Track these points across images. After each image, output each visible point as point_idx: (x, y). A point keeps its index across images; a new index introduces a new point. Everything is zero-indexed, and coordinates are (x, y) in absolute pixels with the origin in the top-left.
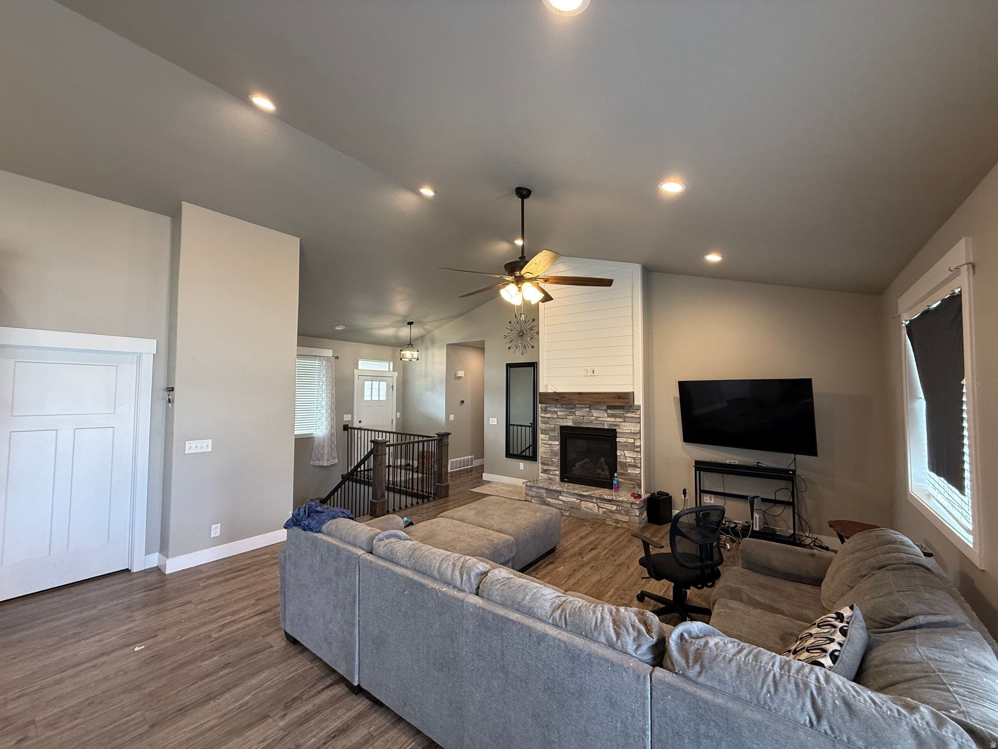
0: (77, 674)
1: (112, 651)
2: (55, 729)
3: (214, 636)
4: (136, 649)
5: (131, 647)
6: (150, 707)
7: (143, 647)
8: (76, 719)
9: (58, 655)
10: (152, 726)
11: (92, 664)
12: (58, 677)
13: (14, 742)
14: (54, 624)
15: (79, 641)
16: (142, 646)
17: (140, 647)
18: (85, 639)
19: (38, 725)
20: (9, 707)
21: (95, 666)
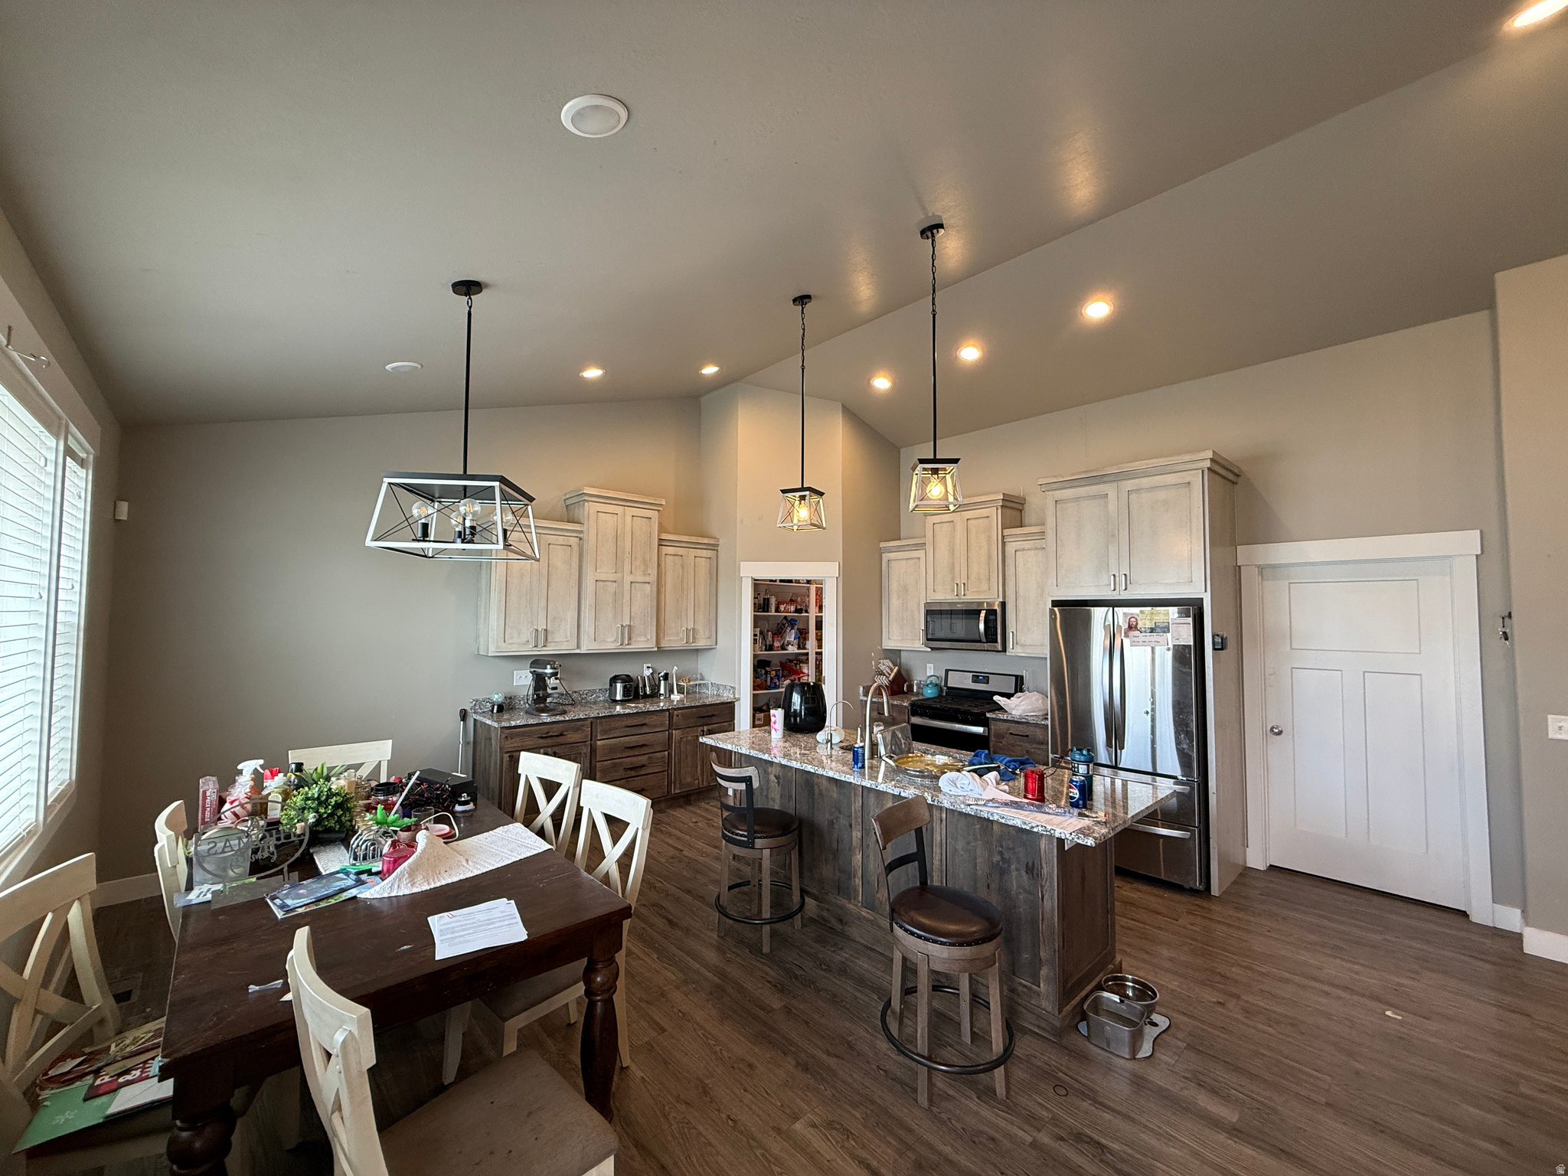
0: (1304, 987)
1: (1358, 994)
2: (1247, 1018)
3: (1524, 1089)
4: (1388, 1013)
5: (1384, 1007)
6: (1346, 1085)
7: (1400, 1018)
8: (1270, 1026)
9: (1305, 956)
10: (1328, 1104)
11: (1326, 988)
12: (1287, 975)
13: (1214, 1000)
14: (1326, 923)
15: (1335, 957)
16: (1399, 1015)
17: (1397, 1014)
18: (1343, 960)
19: (1240, 1003)
20: (1233, 969)
21: (1327, 994)
